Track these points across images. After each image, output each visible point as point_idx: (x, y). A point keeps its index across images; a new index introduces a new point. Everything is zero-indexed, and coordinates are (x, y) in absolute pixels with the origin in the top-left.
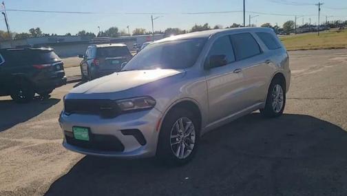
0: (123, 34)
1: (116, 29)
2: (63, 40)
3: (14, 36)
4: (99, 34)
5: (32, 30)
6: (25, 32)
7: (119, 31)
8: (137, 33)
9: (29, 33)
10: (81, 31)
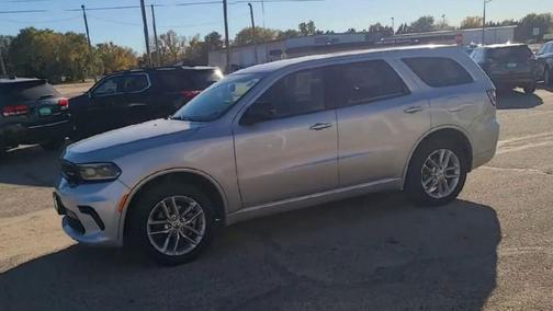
0: (443, 26)
1: (431, 20)
2: (337, 40)
3: (276, 35)
4: (400, 28)
5: (303, 26)
6: (292, 29)
7: (435, 23)
8: (469, 24)
9: (298, 30)
10: (375, 23)
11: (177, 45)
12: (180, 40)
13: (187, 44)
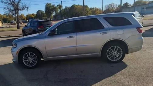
11: (114, 7)
12: (115, 5)
13: (117, 7)
